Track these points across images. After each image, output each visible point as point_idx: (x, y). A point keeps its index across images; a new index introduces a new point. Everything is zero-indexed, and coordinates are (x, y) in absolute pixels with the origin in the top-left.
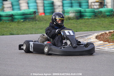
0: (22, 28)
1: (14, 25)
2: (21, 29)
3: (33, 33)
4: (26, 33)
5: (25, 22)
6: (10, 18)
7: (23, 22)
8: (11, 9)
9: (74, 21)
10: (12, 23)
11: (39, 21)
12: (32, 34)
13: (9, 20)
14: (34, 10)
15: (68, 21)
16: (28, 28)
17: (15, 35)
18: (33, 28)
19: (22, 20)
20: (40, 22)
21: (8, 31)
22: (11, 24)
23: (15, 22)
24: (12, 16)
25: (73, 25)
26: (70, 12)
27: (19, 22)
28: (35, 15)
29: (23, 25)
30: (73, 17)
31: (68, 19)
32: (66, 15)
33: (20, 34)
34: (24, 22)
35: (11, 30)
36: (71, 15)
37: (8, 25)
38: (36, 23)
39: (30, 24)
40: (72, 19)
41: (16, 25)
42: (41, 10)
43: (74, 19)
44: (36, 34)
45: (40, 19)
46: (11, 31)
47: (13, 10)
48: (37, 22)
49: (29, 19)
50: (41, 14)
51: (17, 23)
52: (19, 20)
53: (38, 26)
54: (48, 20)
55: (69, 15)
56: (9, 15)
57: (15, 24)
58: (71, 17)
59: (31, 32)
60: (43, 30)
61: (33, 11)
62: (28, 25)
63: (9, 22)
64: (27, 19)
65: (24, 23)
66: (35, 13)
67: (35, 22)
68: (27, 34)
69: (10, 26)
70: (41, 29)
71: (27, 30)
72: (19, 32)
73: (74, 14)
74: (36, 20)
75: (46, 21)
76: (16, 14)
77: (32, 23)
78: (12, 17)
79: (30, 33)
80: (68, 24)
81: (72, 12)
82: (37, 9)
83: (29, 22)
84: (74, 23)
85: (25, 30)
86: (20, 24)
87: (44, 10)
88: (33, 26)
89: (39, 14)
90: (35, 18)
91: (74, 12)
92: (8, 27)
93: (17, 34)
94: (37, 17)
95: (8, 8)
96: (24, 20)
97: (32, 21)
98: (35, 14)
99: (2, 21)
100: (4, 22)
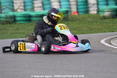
6: (41, 18)
8: (42, 8)
9: (110, 20)
11: (71, 21)
14: (66, 9)
15: (103, 20)
20: (73, 22)
24: (42, 16)
25: (109, 24)
26: (105, 11)
30: (108, 16)
31: (103, 18)
32: (101, 14)
36: (107, 14)
38: (69, 23)
40: (107, 19)
42: (74, 9)
43: (109, 18)
45: (73, 19)
47: (44, 9)
48: (69, 21)
50: (74, 13)
53: (71, 27)
54: (81, 19)
55: (104, 13)
56: (40, 15)
58: (107, 16)
60: (76, 30)
61: (65, 11)
66: (67, 12)
67: (67, 23)
70: (74, 30)
73: (110, 12)
74: (68, 20)
75: (79, 21)
80: (104, 23)
81: (108, 11)
82: (70, 8)
84: (109, 23)
87: (77, 9)
89: (72, 13)
90: (68, 18)
91: (110, 11)
94: (70, 17)
95: (38, 7)
97: (64, 22)
98: (68, 14)
99: (32, 22)
100: (35, 23)
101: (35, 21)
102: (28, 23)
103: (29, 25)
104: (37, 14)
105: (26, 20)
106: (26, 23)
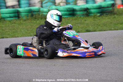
0: (99, 24)
1: (89, 20)
2: (97, 25)
3: (113, 29)
4: (105, 29)
5: (103, 16)
6: (85, 12)
7: (99, 16)
10: (88, 18)
11: (117, 15)
12: (111, 30)
13: (83, 15)
16: (106, 24)
17: (92, 32)
18: (111, 23)
19: (99, 15)
21: (83, 27)
22: (86, 19)
23: (91, 17)
24: (87, 10)
27: (96, 16)
28: (114, 8)
29: (99, 19)
33: (98, 30)
34: (101, 16)
35: (87, 26)
37: (83, 21)
38: (115, 17)
39: (108, 19)
41: (92, 21)
42: (119, 2)
44: (115, 30)
45: (119, 13)
46: (86, 28)
47: (87, 2)
48: (115, 15)
49: (106, 13)
51: (94, 18)
52: (95, 14)
56: (84, 9)
57: (91, 19)
59: (110, 28)
61: (111, 4)
62: (106, 19)
63: (83, 17)
64: (104, 13)
65: (101, 18)
66: (113, 5)
67: (113, 16)
68: (105, 31)
69: (85, 22)
70: (121, 24)
71: (105, 25)
72: (96, 28)
74: (114, 14)
76: (92, 8)
77: (110, 17)
78: (87, 12)
79: (108, 29)
82: (115, 1)
83: (106, 16)
85: (103, 25)
86: (97, 19)
87: (122, 1)
88: (111, 20)
90: (113, 11)
92: (83, 23)
93: (93, 30)
94: (116, 10)
96: (101, 14)
97: (110, 15)
99: (76, 16)
100: (79, 17)
101: (79, 15)
102: (71, 18)
103: (73, 19)
104: (81, 8)
105: (70, 15)
106: (69, 17)
